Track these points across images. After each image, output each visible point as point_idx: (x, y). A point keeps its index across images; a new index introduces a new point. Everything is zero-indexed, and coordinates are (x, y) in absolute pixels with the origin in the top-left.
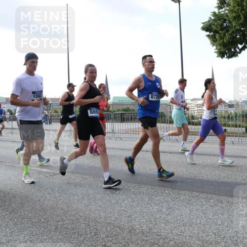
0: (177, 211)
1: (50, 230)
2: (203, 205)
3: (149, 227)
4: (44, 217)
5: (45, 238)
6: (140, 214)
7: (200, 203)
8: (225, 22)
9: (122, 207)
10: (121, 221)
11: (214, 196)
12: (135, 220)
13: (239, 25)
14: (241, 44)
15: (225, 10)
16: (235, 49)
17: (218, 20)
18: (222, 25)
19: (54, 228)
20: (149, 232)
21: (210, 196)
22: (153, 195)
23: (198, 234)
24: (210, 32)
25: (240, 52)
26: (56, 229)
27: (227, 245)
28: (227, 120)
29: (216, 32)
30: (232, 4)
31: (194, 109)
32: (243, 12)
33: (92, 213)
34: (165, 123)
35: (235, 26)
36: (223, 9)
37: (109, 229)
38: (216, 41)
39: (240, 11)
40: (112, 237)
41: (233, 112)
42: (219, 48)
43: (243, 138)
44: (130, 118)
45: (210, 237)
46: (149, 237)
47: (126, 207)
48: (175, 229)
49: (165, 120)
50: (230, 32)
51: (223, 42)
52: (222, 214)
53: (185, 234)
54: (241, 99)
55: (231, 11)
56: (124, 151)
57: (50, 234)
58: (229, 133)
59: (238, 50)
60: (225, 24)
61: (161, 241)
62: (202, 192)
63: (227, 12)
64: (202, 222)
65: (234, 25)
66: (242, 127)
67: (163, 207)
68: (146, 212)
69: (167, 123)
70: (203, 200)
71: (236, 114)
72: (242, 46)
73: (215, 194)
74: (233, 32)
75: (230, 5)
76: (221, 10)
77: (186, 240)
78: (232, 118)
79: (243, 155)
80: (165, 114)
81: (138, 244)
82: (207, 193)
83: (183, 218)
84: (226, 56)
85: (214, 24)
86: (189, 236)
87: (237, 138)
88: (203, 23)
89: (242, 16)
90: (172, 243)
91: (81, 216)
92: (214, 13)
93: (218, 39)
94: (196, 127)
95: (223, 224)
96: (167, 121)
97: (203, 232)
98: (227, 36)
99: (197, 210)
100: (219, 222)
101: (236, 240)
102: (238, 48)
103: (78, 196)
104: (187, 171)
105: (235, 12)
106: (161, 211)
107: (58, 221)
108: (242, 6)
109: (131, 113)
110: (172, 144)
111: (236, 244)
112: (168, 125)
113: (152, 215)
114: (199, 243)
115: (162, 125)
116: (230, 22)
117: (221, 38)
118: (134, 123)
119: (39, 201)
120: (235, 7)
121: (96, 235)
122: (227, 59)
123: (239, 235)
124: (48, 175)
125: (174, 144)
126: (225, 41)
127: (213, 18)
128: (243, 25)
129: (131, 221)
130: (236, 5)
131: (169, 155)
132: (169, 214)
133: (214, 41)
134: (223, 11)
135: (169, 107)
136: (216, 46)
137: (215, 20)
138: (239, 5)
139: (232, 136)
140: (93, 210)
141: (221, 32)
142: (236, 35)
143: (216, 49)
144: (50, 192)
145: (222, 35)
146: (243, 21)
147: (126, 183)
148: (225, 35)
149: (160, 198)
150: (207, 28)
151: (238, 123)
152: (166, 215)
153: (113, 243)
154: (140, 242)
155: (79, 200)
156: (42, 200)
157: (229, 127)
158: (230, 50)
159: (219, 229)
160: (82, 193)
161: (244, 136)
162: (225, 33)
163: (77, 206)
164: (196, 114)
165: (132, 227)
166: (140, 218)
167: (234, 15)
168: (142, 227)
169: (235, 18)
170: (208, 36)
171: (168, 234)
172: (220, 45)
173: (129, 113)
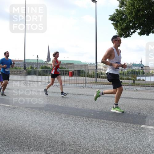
0: (91, 131)
1: (11, 144)
2: (107, 128)
3: (74, 141)
4: (7, 135)
5: (8, 148)
6: (68, 133)
7: (105, 126)
8: (124, 16)
9: (57, 129)
10: (56, 137)
11: (114, 122)
12: (65, 137)
13: (131, 18)
14: (133, 29)
15: (124, 8)
16: (129, 32)
17: (120, 14)
18: (121, 17)
19: (13, 142)
20: (74, 145)
21: (111, 122)
22: (76, 122)
23: (104, 145)
24: (114, 22)
25: (132, 34)
26: (15, 143)
27: (121, 152)
28: (122, 75)
29: (118, 21)
30: (128, 5)
31: (102, 68)
32: (134, 10)
33: (38, 133)
34: (84, 77)
35: (129, 19)
36: (123, 8)
37: (48, 142)
38: (118, 27)
39: (132, 9)
40: (50, 148)
41: (126, 70)
42: (119, 31)
43: (132, 87)
44: (63, 73)
45: (111, 147)
46: (74, 147)
47: (59, 129)
48: (90, 142)
49: (84, 75)
50: (126, 22)
51: (122, 28)
52: (118, 133)
53: (96, 146)
54: (131, 63)
55: (128, 9)
56: (59, 94)
57: (11, 146)
58: (123, 83)
59: (131, 33)
60: (123, 17)
61: (81, 150)
62: (107, 120)
63: (125, 9)
64: (106, 138)
65: (129, 17)
66: (132, 80)
67: (82, 129)
68: (71, 132)
69: (86, 77)
70: (107, 125)
71: (128, 72)
72: (133, 30)
73: (114, 121)
74: (128, 22)
75: (127, 5)
76: (121, 8)
77: (96, 149)
78: (125, 74)
79: (132, 97)
80: (85, 71)
81: (67, 152)
82: (109, 120)
83: (94, 135)
84: (123, 36)
85: (117, 17)
86: (99, 147)
87: (128, 87)
88: (110, 16)
89: (134, 12)
90: (88, 151)
91: (31, 135)
92: (117, 10)
93: (119, 26)
94: (104, 79)
95: (119, 139)
96: (86, 75)
97: (107, 144)
98: (124, 24)
99: (103, 131)
100: (117, 138)
101: (127, 149)
102: (131, 32)
103: (29, 122)
104: (97, 107)
105: (130, 10)
106: (81, 131)
107: (16, 138)
108: (134, 6)
109: (64, 70)
110: (88, 90)
111: (127, 151)
112: (86, 78)
113: (76, 134)
114: (104, 151)
115: (83, 78)
116: (126, 16)
117: (121, 25)
118: (65, 77)
119: (4, 125)
120: (129, 6)
121: (40, 146)
122: (124, 38)
123: (128, 145)
124: (10, 109)
125: (90, 90)
126: (123, 27)
127: (116, 13)
128: (134, 18)
129: (63, 138)
130: (130, 5)
131: (87, 97)
132: (86, 133)
133: (116, 27)
134: (122, 9)
135: (87, 67)
136: (118, 30)
137: (117, 14)
138: (132, 6)
139: (125, 85)
140: (39, 131)
141: (120, 21)
142: (130, 24)
143: (117, 32)
144: (11, 120)
145: (121, 23)
146: (134, 15)
147: (60, 114)
148: (123, 23)
149: (81, 123)
150: (112, 19)
151: (129, 77)
152: (85, 134)
153: (51, 152)
154: (68, 151)
155: (30, 124)
156: (6, 124)
157: (124, 80)
158: (125, 33)
159: (117, 142)
160: (32, 120)
161: (132, 86)
162: (123, 22)
163: (29, 128)
164: (103, 72)
165: (63, 141)
166: (68, 136)
167: (129, 11)
168: (69, 141)
169: (129, 13)
170: (113, 24)
171: (86, 145)
172: (120, 30)
173: (62, 70)
